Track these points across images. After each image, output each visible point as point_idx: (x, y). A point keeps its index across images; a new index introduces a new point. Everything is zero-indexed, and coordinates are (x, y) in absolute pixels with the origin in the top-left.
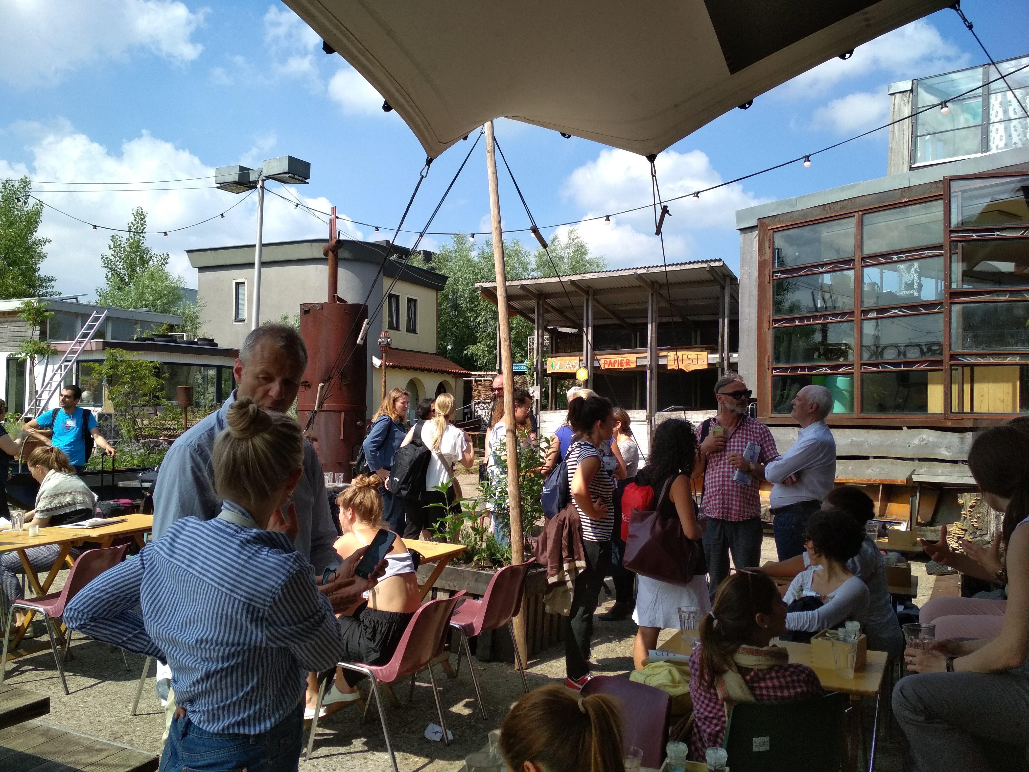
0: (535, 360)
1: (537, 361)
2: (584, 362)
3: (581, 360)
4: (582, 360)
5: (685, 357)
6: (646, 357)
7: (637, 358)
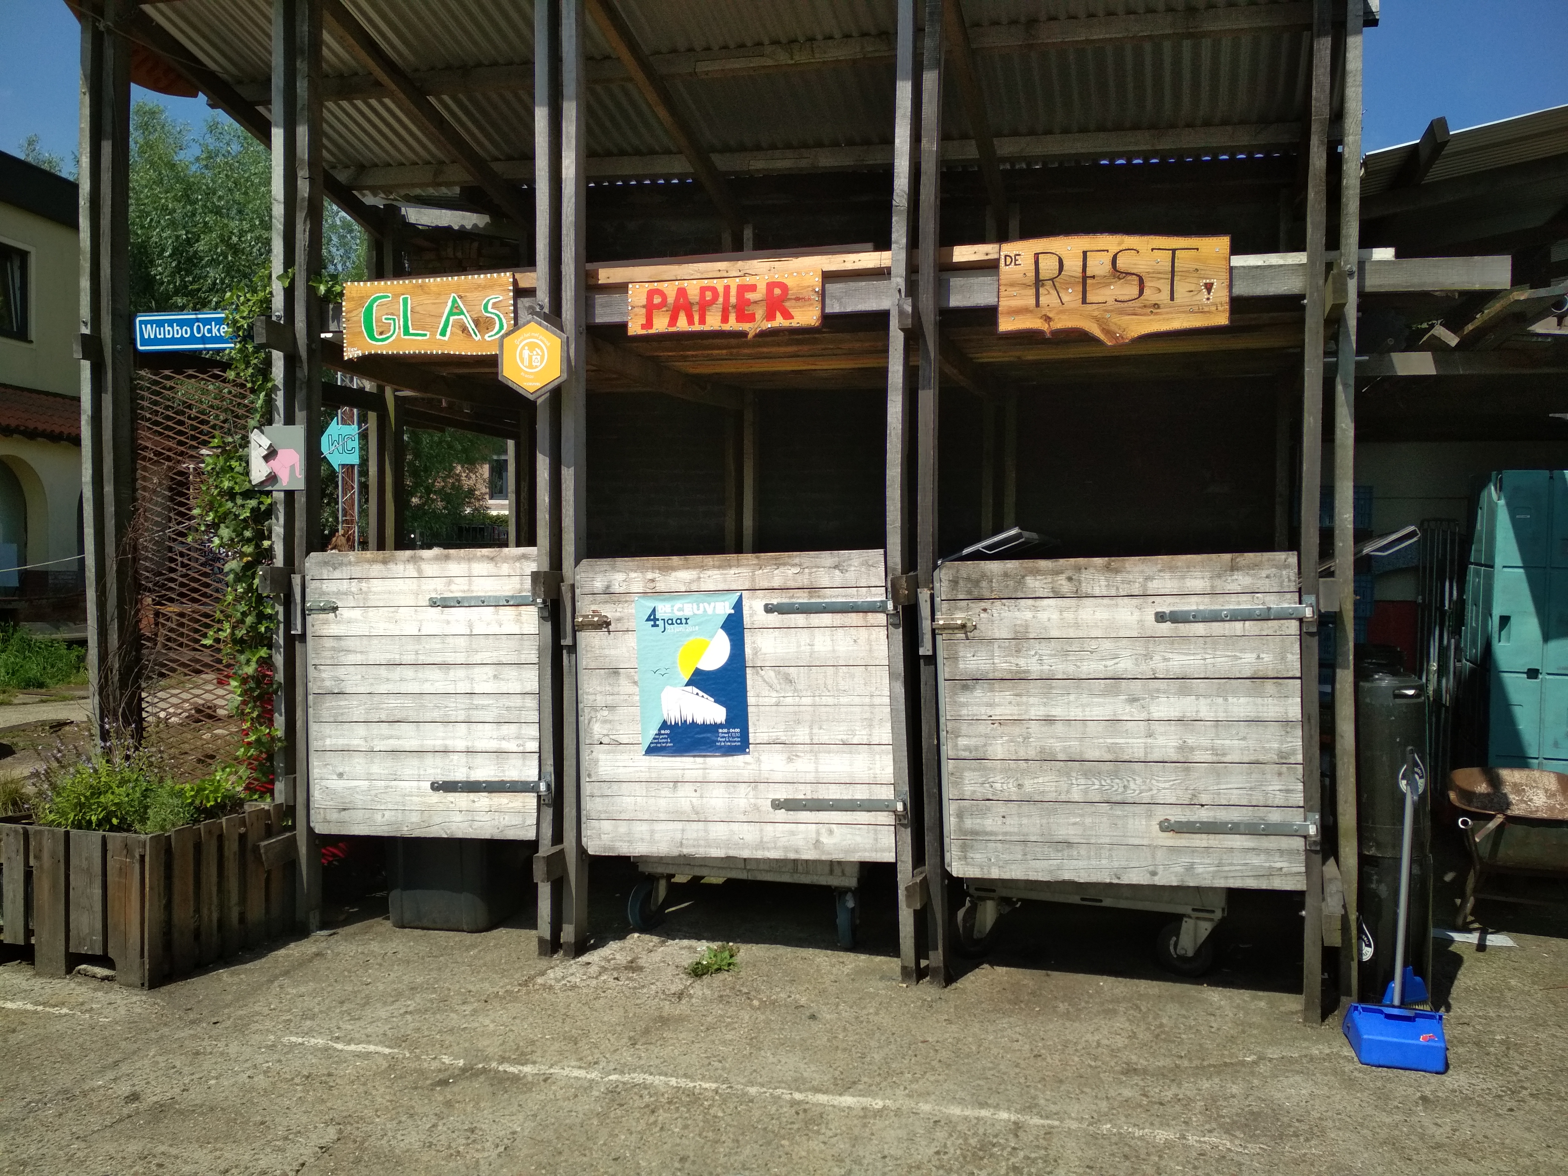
0: (277, 288)
1: (289, 293)
2: (543, 297)
3: (520, 293)
4: (530, 292)
5: (1099, 265)
6: (881, 273)
7: (828, 277)
